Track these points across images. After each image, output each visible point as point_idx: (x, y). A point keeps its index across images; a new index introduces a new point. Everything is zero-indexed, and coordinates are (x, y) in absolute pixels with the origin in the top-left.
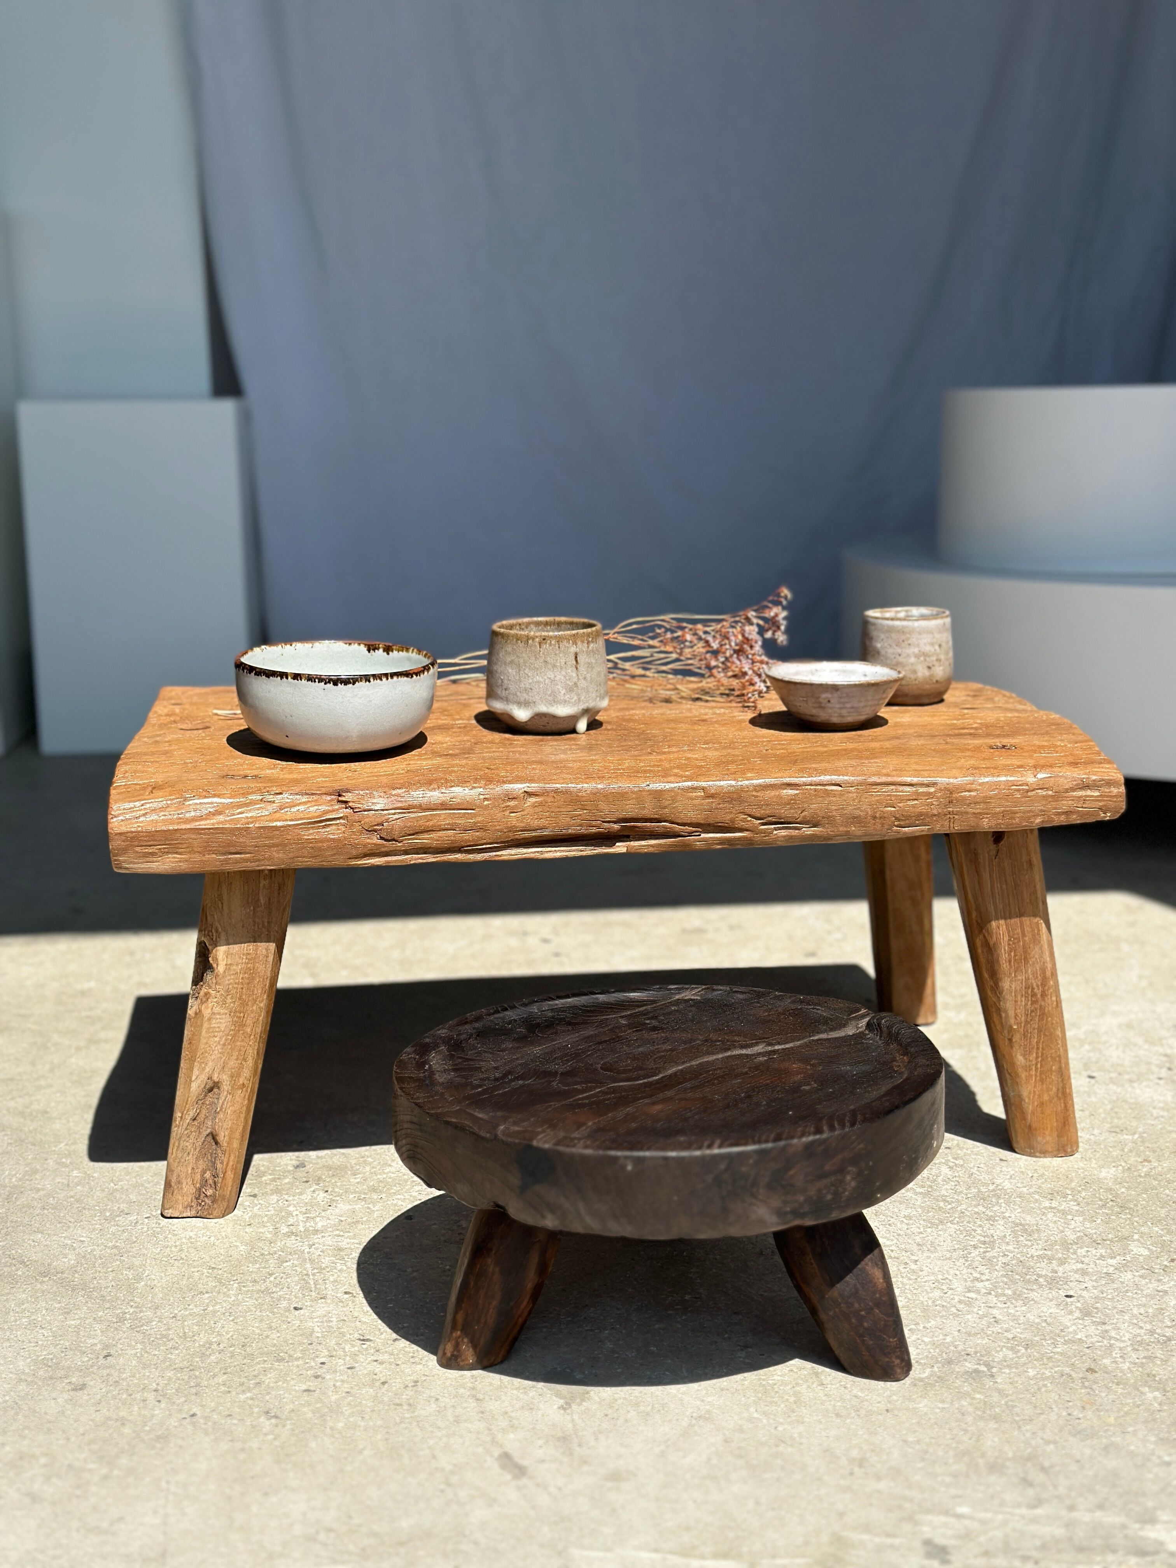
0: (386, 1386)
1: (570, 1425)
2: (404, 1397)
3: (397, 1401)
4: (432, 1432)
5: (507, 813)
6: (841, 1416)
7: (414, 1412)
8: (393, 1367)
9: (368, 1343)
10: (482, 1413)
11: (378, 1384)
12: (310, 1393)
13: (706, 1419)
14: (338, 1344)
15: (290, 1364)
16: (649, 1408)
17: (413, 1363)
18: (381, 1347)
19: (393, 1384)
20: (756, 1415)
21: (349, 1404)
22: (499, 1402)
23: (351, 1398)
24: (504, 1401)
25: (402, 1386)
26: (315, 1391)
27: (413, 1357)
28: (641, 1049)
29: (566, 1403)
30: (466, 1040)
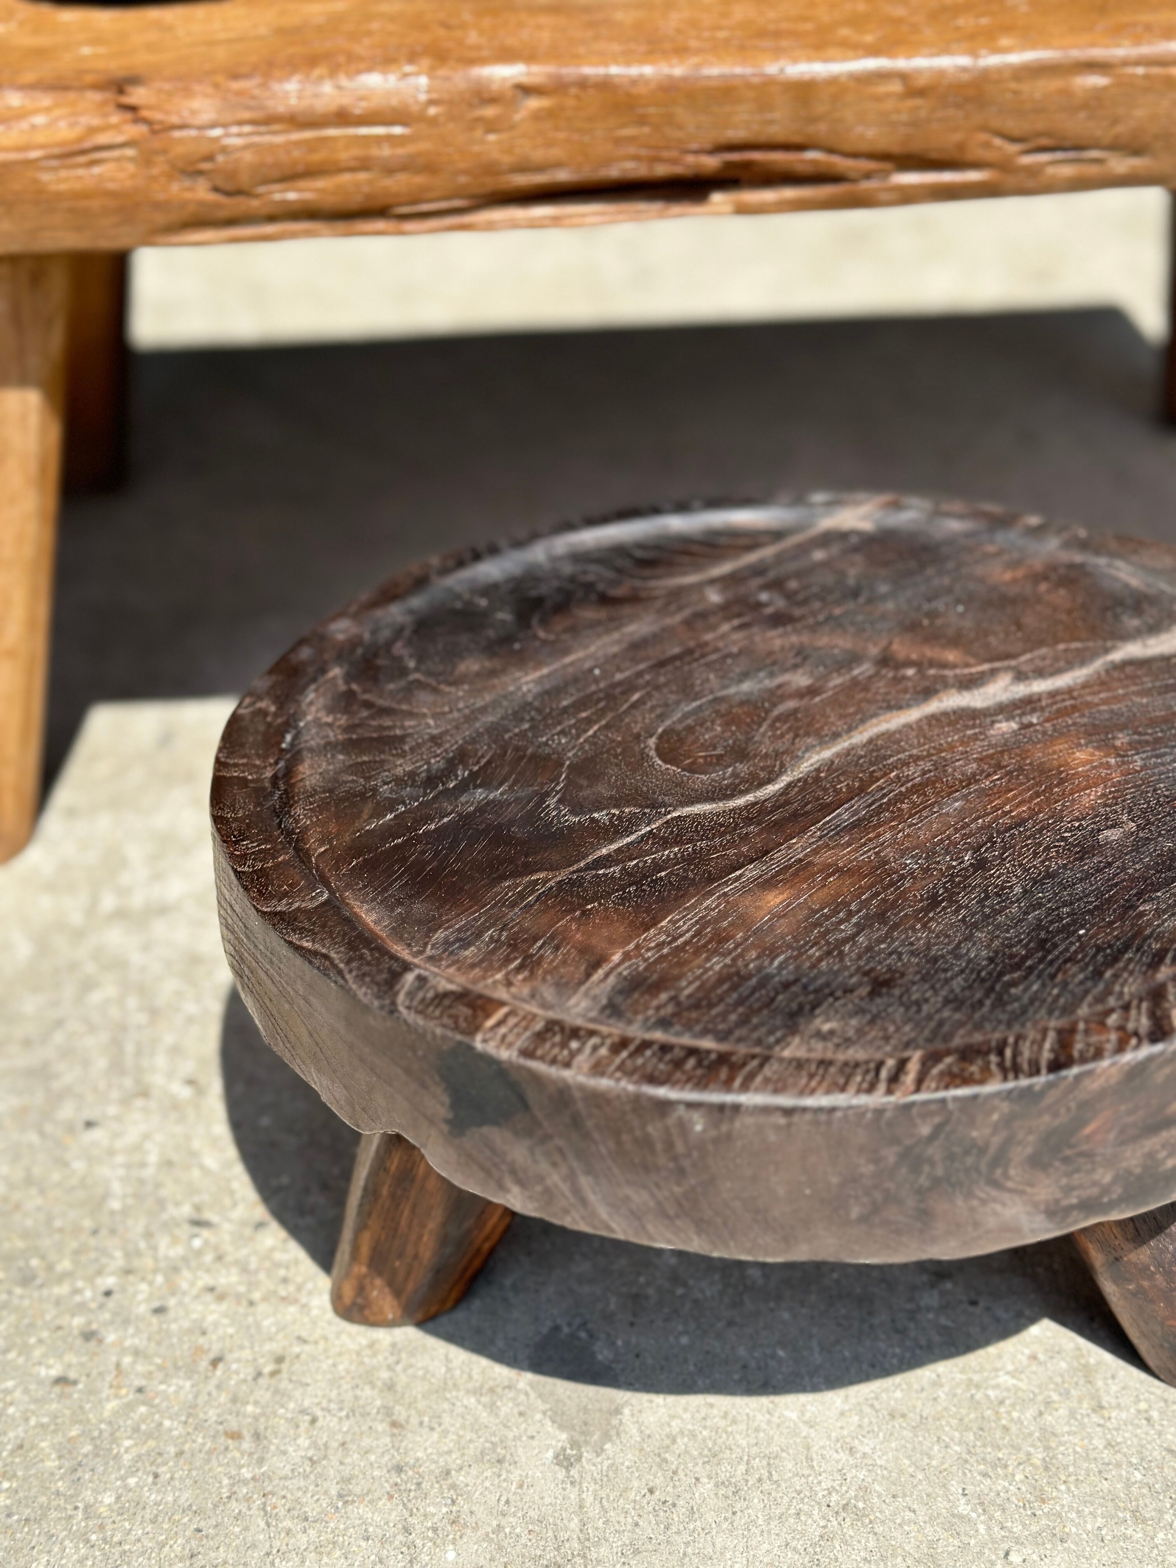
0: (219, 1372)
1: (574, 1524)
2: (250, 1408)
3: (233, 1424)
4: (288, 1532)
5: (478, 133)
6: (1145, 1521)
7: (261, 1461)
8: (241, 1310)
9: (205, 1233)
10: (399, 1469)
11: (204, 1364)
12: (68, 1389)
13: (859, 1516)
14: (148, 1235)
15: (45, 1292)
16: (742, 1468)
17: (283, 1299)
18: (228, 1248)
19: (234, 1366)
20: (963, 1508)
21: (136, 1429)
22: (435, 1436)
23: (143, 1409)
24: (445, 1433)
25: (250, 1371)
26: (75, 1383)
27: (285, 1280)
28: (746, 686)
29: (574, 1444)
30: (389, 645)
